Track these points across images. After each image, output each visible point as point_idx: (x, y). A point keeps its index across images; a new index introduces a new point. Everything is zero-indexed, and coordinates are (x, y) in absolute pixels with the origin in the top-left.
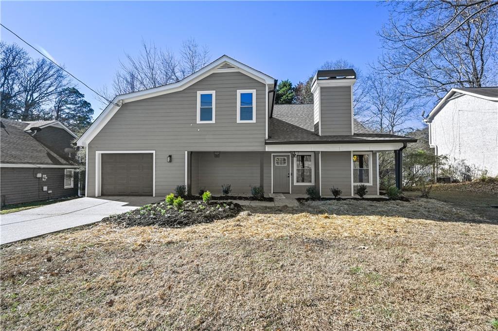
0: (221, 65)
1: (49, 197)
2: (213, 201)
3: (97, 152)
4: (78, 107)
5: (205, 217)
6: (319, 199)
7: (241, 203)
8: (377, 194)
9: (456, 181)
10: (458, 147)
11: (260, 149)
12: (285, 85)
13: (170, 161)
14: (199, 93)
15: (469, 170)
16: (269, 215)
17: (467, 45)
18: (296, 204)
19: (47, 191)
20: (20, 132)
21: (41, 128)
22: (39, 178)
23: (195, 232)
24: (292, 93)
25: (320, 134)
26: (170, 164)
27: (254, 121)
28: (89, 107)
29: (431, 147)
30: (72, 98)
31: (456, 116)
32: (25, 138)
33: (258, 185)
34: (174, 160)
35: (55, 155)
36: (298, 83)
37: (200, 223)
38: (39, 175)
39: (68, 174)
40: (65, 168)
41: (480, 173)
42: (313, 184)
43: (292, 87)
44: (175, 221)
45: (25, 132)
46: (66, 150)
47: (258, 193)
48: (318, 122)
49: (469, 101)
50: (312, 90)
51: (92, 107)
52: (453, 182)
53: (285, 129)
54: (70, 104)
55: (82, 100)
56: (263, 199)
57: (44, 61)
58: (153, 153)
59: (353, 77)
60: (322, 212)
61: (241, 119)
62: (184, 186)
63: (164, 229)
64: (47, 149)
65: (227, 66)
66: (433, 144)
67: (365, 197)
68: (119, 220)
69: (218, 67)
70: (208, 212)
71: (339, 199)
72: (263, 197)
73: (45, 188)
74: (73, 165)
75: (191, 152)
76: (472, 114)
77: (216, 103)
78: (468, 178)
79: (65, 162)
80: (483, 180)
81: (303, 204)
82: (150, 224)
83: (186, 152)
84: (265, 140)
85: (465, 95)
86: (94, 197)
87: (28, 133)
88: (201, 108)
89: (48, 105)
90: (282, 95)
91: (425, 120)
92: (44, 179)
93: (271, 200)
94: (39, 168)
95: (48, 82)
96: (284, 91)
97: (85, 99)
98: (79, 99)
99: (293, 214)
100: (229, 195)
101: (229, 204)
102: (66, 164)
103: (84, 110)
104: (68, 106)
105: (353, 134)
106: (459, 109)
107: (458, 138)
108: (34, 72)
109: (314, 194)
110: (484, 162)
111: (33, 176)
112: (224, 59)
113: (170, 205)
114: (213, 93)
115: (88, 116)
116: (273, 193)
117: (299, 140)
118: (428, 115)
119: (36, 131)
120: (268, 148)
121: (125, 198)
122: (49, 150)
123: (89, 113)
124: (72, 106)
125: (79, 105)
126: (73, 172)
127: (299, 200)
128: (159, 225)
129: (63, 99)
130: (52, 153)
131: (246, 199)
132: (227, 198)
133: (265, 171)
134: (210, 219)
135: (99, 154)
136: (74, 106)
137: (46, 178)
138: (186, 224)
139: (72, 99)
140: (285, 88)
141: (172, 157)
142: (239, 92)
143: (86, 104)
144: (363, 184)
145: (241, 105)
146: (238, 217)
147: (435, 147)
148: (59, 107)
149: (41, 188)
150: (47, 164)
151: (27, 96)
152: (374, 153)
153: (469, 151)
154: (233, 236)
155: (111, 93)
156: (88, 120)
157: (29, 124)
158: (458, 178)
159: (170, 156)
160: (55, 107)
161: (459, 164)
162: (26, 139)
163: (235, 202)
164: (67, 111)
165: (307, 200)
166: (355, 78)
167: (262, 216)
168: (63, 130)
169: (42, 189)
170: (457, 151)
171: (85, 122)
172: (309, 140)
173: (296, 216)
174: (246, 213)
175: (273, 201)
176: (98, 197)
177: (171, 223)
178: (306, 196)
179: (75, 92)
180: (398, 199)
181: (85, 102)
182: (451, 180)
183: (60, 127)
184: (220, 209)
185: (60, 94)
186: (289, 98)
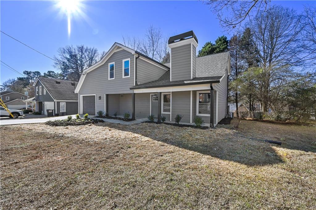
0: (116, 48)
3: (81, 95)
11: (132, 92)
14: (109, 64)
25: (171, 80)
26: (100, 100)
27: (129, 76)
58: (95, 96)
59: (192, 36)
61: (124, 76)
65: (119, 48)
75: (107, 95)
77: (115, 69)
88: (110, 72)
105: (192, 78)
112: (116, 44)
114: (114, 63)
141: (101, 97)
142: (124, 61)
145: (124, 68)
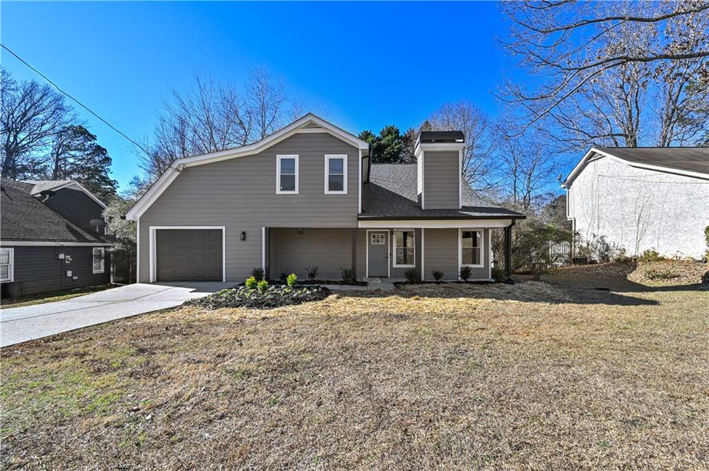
0: (306, 125)
1: (73, 285)
2: (297, 285)
3: (151, 228)
4: (88, 155)
5: (293, 299)
6: (419, 282)
7: (330, 287)
8: (488, 278)
9: (593, 262)
10: (596, 220)
11: (351, 225)
12: (389, 132)
13: (244, 239)
14: (279, 157)
15: (608, 249)
16: (359, 298)
17: (622, 87)
18: (392, 287)
19: (72, 277)
20: (26, 197)
21: (53, 190)
22: (62, 260)
23: (285, 311)
24: (399, 143)
25: (423, 207)
26: (243, 243)
27: (345, 192)
28: (104, 154)
29: (568, 220)
30: (78, 140)
31: (595, 182)
32: (35, 205)
33: (350, 268)
34: (248, 238)
35: (79, 230)
36: (408, 130)
37: (288, 304)
38: (62, 256)
39: (98, 254)
40: (93, 247)
41: (618, 252)
42: (413, 266)
43: (400, 135)
44: (263, 303)
45: (33, 196)
46: (92, 222)
47: (350, 276)
48: (421, 194)
49: (609, 164)
50: (415, 153)
51: (109, 155)
52: (590, 263)
53: (384, 199)
54: (75, 150)
55: (93, 144)
56: (355, 283)
57: (34, 86)
58: (222, 230)
59: (462, 140)
60: (414, 295)
61: (330, 189)
62: (261, 269)
63: (253, 310)
64: (65, 220)
65: (312, 125)
66: (571, 216)
67: (468, 280)
68: (204, 303)
69: (303, 126)
70: (295, 295)
71: (439, 283)
72: (355, 281)
73: (69, 274)
74: (104, 242)
75: (270, 228)
76: (612, 181)
77: (299, 170)
78: (605, 258)
79: (93, 239)
80: (618, 260)
81: (399, 288)
82: (239, 306)
83: (264, 228)
84: (358, 215)
85: (604, 156)
86: (148, 283)
87: (36, 198)
88: (281, 176)
89: (42, 152)
90: (385, 147)
91: (562, 186)
92: (68, 261)
93: (364, 284)
94: (62, 247)
95: (41, 116)
96: (388, 141)
97: (98, 142)
98: (89, 143)
99: (384, 297)
100: (316, 279)
101: (317, 288)
102: (94, 241)
103: (97, 159)
104: (73, 153)
105: (460, 208)
106: (599, 173)
107: (597, 209)
108: (18, 101)
109: (413, 277)
110: (622, 239)
111: (54, 257)
112: (310, 118)
113: (251, 289)
114: (296, 157)
115: (102, 167)
116: (369, 277)
117: (397, 215)
118: (566, 180)
119: (48, 196)
120: (361, 225)
121: (188, 283)
122: (69, 223)
123: (104, 163)
124: (78, 153)
125: (89, 152)
126: (103, 252)
127: (396, 284)
128: (247, 307)
129: (65, 143)
130: (75, 227)
131: (335, 283)
132: (313, 282)
133: (358, 251)
134: (297, 301)
135: (153, 230)
136: (82, 153)
137: (70, 259)
138: (274, 306)
139: (78, 142)
140: (389, 137)
141: (247, 234)
142: (327, 157)
143: (99, 150)
144: (467, 265)
145: (330, 173)
146: (327, 300)
147: (573, 220)
148: (58, 155)
149: (63, 273)
150: (71, 241)
151: (9, 137)
152: (486, 230)
153: (608, 226)
154: (323, 313)
155: (153, 144)
156: (103, 174)
157: (34, 185)
158: (596, 259)
159: (244, 233)
160: (52, 154)
161: (598, 242)
162: (36, 207)
163: (322, 286)
164: (71, 160)
165: (404, 284)
166: (463, 142)
167: (351, 299)
168: (82, 193)
169: (66, 274)
170: (596, 225)
171: (98, 177)
172: (408, 216)
173: (386, 299)
174: (335, 296)
175: (366, 285)
176: (153, 283)
177: (258, 304)
178: (404, 280)
179: (82, 132)
180: (502, 282)
181: (98, 147)
182: (589, 260)
183: (78, 189)
184: (308, 292)
185: (60, 134)
186: (395, 150)
